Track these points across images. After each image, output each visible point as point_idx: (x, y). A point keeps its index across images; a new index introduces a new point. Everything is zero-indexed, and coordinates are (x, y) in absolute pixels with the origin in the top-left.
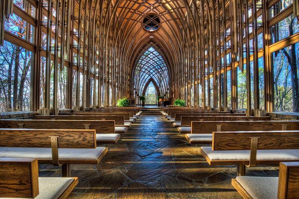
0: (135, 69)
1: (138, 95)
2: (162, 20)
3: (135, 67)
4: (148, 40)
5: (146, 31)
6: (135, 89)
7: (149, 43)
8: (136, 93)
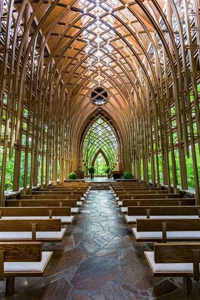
0: (83, 141)
1: (87, 167)
2: (108, 95)
3: (84, 139)
4: (97, 113)
5: (95, 104)
6: (83, 161)
7: (97, 115)
8: (85, 165)
